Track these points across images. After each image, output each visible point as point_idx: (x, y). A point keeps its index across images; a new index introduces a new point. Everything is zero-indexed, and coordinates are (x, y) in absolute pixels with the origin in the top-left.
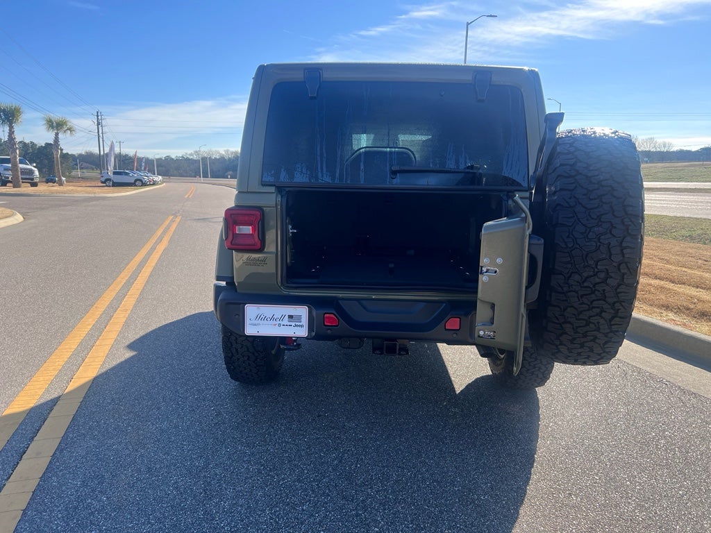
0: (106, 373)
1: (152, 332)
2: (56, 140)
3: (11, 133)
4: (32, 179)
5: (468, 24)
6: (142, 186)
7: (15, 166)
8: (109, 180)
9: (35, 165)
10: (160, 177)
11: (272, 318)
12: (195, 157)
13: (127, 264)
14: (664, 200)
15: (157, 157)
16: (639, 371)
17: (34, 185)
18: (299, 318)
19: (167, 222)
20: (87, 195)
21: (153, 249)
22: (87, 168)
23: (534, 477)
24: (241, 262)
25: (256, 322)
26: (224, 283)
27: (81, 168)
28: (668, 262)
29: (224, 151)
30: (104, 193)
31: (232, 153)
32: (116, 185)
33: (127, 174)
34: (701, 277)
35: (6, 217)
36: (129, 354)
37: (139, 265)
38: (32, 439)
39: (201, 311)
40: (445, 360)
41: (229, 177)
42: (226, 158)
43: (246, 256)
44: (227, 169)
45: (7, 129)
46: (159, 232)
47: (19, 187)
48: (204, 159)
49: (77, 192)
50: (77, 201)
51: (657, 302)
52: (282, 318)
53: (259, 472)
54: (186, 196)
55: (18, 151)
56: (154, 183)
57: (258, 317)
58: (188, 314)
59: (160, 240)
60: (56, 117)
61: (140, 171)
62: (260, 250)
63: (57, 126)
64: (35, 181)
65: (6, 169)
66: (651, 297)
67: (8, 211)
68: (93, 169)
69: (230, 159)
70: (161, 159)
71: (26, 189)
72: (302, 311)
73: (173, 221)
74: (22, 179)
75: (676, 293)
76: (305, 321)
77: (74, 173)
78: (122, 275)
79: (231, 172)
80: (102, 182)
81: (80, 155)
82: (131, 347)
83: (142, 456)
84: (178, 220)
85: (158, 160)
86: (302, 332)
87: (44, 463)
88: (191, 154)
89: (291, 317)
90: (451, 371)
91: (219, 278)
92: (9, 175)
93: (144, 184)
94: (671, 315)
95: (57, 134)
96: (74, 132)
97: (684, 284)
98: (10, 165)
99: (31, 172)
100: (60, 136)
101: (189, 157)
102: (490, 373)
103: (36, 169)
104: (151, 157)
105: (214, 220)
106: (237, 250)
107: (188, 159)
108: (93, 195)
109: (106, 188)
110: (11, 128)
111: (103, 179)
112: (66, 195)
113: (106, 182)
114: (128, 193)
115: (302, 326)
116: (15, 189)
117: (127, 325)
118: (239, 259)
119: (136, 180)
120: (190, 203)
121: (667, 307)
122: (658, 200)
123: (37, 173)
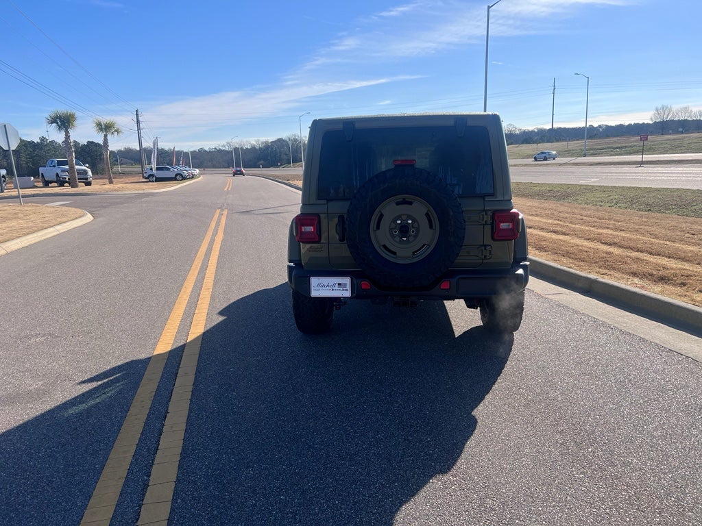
0: (210, 330)
1: (233, 303)
2: (106, 141)
3: (67, 137)
4: (87, 179)
5: (489, 7)
6: (182, 180)
7: (72, 167)
8: (153, 175)
9: (87, 165)
10: (197, 170)
11: (328, 286)
12: (227, 148)
13: (196, 254)
14: (690, 173)
15: (192, 150)
16: (595, 320)
17: (88, 184)
18: (345, 285)
19: (216, 216)
20: (137, 192)
21: (212, 241)
22: (126, 164)
23: (499, 381)
24: (306, 249)
25: (318, 288)
26: (292, 264)
27: (121, 164)
28: (656, 237)
29: (255, 141)
30: (152, 189)
31: (262, 143)
32: (159, 180)
33: (168, 169)
34: (677, 249)
35: (81, 217)
36: (221, 318)
37: (206, 255)
38: (178, 366)
39: (265, 288)
40: (450, 316)
41: (261, 166)
42: (257, 148)
43: (308, 246)
44: (259, 159)
45: (63, 134)
46: (213, 225)
47: (77, 186)
48: (236, 150)
49: (128, 189)
50: (129, 198)
51: (628, 271)
52: (335, 284)
53: (325, 380)
54: (226, 189)
55: (74, 154)
56: (193, 177)
57: (319, 285)
58: (256, 291)
59: (215, 232)
60: (105, 119)
61: (178, 166)
62: (319, 242)
63: (106, 128)
64: (89, 180)
65: (63, 171)
66: (626, 266)
67: (79, 211)
68: (132, 165)
69: (260, 149)
70: (195, 151)
71: (82, 188)
72: (347, 281)
73: (221, 214)
74: (79, 179)
75: (648, 263)
76: (349, 287)
77: (115, 169)
78: (195, 262)
79: (262, 162)
80: (146, 178)
81: (120, 152)
82: (221, 313)
83: (250, 374)
84: (225, 212)
85: (193, 152)
86: (348, 294)
87: (191, 379)
88: (224, 146)
89: (339, 284)
90: (453, 323)
91: (290, 261)
92: (66, 176)
93: (184, 178)
94: (636, 280)
95: (106, 136)
96: (120, 134)
97: (659, 255)
98: (67, 167)
99: (85, 172)
100: (109, 137)
101: (221, 148)
102: (482, 324)
103: (89, 170)
104: (185, 150)
105: (257, 212)
106: (302, 242)
107: (220, 151)
108: (141, 192)
109: (151, 183)
110: (67, 133)
111: (146, 175)
112: (119, 192)
113: (150, 178)
114: (172, 188)
115: (347, 290)
116: (73, 189)
117: (213, 298)
118: (304, 248)
119: (177, 175)
120: (231, 196)
121: (635, 274)
122: (685, 173)
123: (90, 173)
